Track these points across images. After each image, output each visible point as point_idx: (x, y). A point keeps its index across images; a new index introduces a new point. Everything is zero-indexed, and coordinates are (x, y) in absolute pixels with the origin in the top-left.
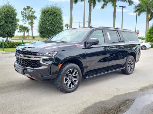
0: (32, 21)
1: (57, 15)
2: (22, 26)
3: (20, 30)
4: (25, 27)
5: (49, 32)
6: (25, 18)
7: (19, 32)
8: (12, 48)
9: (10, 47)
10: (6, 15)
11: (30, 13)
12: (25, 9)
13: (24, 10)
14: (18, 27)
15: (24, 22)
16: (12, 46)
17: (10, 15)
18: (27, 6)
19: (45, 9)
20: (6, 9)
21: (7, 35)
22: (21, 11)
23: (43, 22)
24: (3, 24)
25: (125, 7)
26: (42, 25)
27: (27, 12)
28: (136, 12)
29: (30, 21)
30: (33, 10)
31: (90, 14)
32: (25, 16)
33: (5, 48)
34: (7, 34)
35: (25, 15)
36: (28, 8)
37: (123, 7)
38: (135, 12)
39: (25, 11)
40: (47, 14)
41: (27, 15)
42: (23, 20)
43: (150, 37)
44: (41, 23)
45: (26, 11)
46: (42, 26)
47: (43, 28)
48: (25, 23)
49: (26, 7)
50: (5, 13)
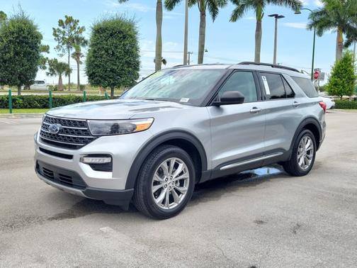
0: (78, 49)
1: (124, 37)
2: (56, 60)
3: (51, 70)
4: (61, 64)
5: (108, 73)
6: (61, 44)
7: (48, 74)
8: (29, 108)
9: (26, 107)
10: (17, 38)
11: (73, 33)
12: (61, 23)
13: (60, 25)
14: (47, 63)
15: (61, 52)
16: (30, 104)
17: (24, 37)
18: (66, 17)
19: (99, 25)
20: (17, 24)
21: (19, 82)
22: (54, 29)
23: (95, 52)
24: (11, 58)
25: (282, 17)
26: (92, 59)
27: (66, 30)
28: (313, 28)
29: (73, 50)
30: (80, 25)
31: (202, 34)
32: (63, 38)
33: (16, 108)
34: (19, 78)
35: (61, 36)
36: (69, 20)
37: (277, 16)
38: (311, 28)
39: (61, 28)
40: (105, 34)
41: (67, 37)
42: (58, 47)
43: (335, 85)
44: (91, 55)
45: (64, 28)
46: (94, 61)
47: (96, 65)
48: (62, 55)
49: (64, 20)
50: (15, 35)
